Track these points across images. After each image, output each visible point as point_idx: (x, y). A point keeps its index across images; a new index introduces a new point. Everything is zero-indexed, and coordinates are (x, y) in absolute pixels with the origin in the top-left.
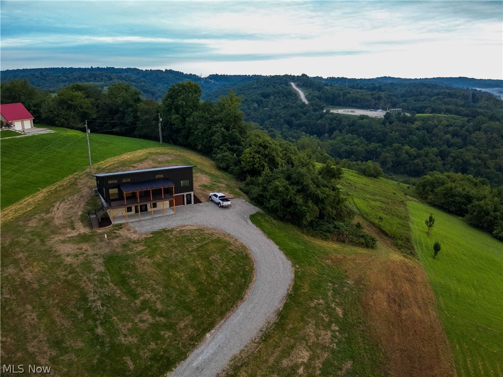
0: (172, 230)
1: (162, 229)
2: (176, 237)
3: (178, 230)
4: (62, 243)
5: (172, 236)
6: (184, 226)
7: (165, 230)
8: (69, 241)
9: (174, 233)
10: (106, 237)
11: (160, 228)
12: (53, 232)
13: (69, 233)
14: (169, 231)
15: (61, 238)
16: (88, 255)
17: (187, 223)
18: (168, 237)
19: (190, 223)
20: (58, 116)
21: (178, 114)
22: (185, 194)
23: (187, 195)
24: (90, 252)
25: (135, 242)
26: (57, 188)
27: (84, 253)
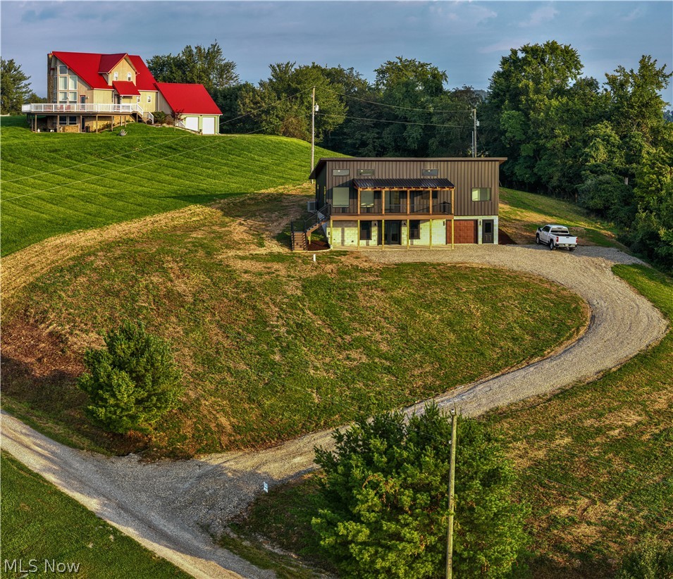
0: (438, 264)
2: (443, 272)
3: (449, 265)
4: (241, 259)
5: (434, 271)
8: (252, 259)
9: (440, 267)
10: (315, 260)
12: (228, 247)
13: (254, 250)
14: (431, 264)
15: (240, 253)
16: (278, 276)
20: (267, 112)
21: (518, 109)
22: (480, 218)
23: (483, 221)
24: (283, 272)
25: (363, 271)
26: (245, 200)
27: (274, 273)
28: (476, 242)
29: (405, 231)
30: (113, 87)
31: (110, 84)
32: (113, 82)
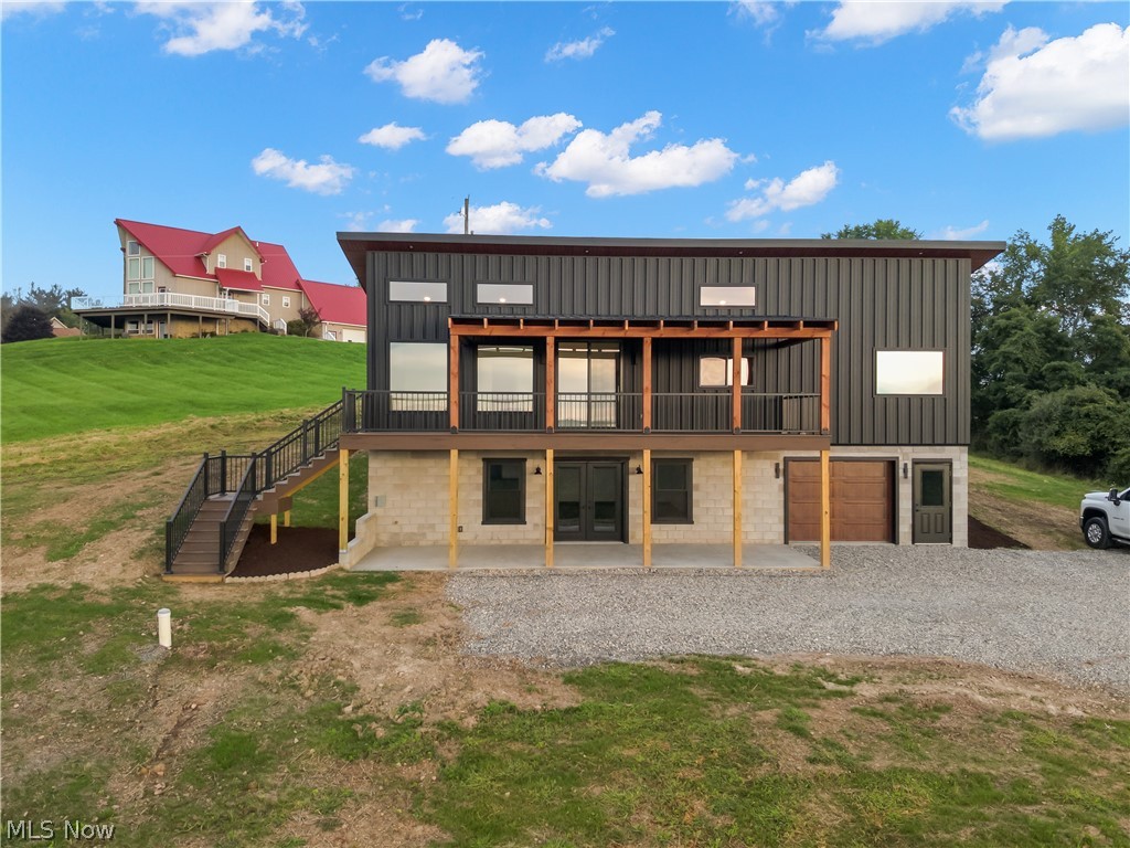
0: (805, 685)
1: (698, 660)
2: (859, 777)
3: (866, 690)
5: (793, 756)
6: (937, 669)
7: (721, 675)
9: (828, 717)
11: (685, 648)
14: (764, 685)
17: (953, 651)
18: (752, 757)
19: (990, 656)
22: (905, 456)
23: (916, 462)
28: (892, 536)
29: (640, 492)
30: (215, 277)
31: (210, 270)
32: (217, 269)
